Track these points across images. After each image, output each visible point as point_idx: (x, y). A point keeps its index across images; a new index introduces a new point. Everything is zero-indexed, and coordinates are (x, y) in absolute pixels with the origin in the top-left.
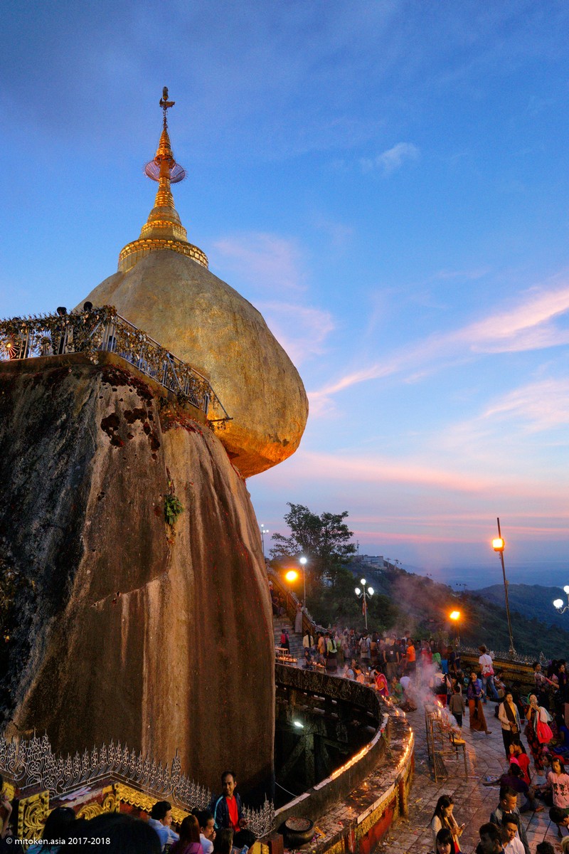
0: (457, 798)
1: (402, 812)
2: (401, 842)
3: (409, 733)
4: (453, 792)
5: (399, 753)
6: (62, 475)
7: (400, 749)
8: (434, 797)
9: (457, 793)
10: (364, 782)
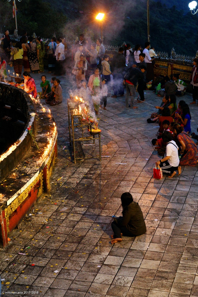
0: (91, 174)
1: (45, 190)
2: (44, 212)
3: (53, 126)
4: (88, 169)
5: (44, 144)
7: (44, 141)
8: (72, 175)
9: (92, 170)
10: (13, 172)
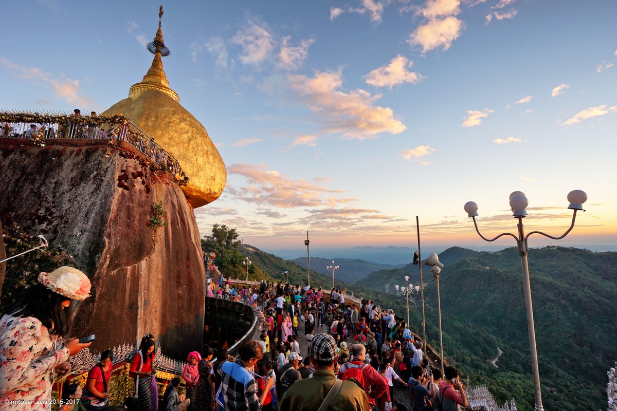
6: (93, 204)
